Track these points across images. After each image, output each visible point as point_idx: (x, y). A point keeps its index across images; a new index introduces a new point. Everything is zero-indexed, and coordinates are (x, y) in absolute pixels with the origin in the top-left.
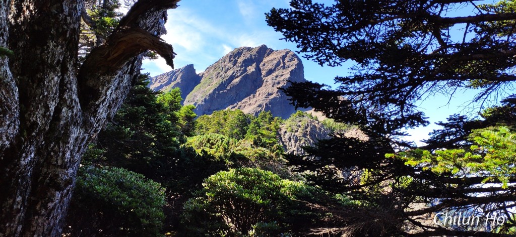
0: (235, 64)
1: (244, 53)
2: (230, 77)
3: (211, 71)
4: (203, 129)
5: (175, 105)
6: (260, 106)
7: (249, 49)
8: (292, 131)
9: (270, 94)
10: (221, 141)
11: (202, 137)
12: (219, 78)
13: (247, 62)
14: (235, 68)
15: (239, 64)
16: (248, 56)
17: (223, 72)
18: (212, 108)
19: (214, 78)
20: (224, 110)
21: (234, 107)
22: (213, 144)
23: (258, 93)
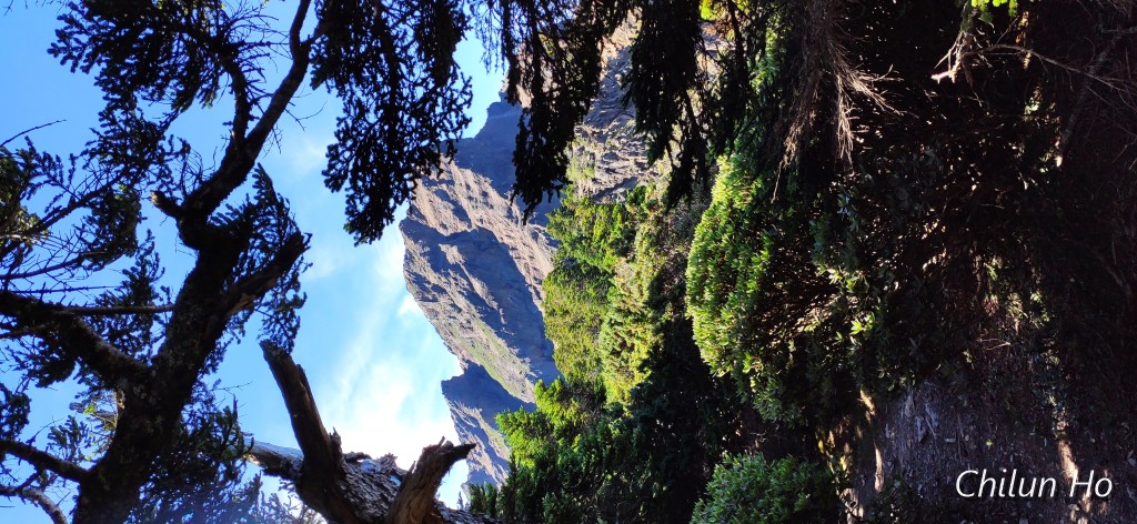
0: (442, 291)
1: (416, 270)
2: (471, 302)
3: (457, 342)
4: (585, 362)
5: (536, 424)
6: (535, 236)
7: (409, 258)
8: (593, 166)
9: (510, 215)
10: (616, 327)
11: (608, 368)
12: (473, 324)
13: (438, 262)
14: (452, 289)
15: (442, 282)
16: (424, 260)
17: (459, 316)
18: (538, 339)
19: (472, 335)
20: (544, 315)
21: (538, 293)
22: (623, 345)
23: (506, 241)
